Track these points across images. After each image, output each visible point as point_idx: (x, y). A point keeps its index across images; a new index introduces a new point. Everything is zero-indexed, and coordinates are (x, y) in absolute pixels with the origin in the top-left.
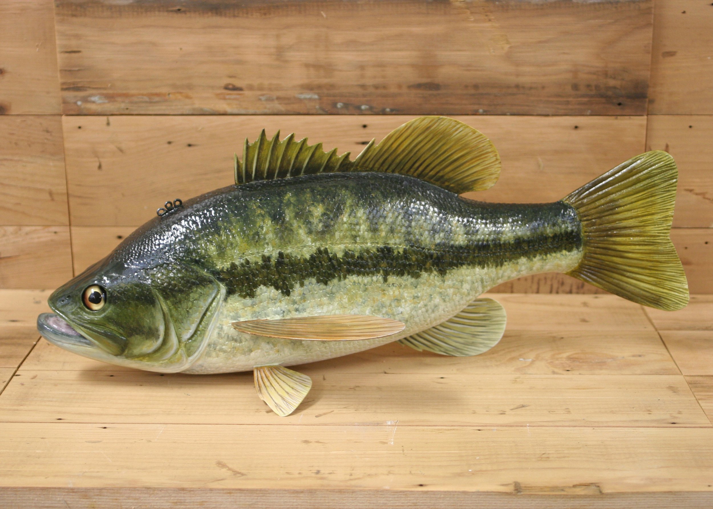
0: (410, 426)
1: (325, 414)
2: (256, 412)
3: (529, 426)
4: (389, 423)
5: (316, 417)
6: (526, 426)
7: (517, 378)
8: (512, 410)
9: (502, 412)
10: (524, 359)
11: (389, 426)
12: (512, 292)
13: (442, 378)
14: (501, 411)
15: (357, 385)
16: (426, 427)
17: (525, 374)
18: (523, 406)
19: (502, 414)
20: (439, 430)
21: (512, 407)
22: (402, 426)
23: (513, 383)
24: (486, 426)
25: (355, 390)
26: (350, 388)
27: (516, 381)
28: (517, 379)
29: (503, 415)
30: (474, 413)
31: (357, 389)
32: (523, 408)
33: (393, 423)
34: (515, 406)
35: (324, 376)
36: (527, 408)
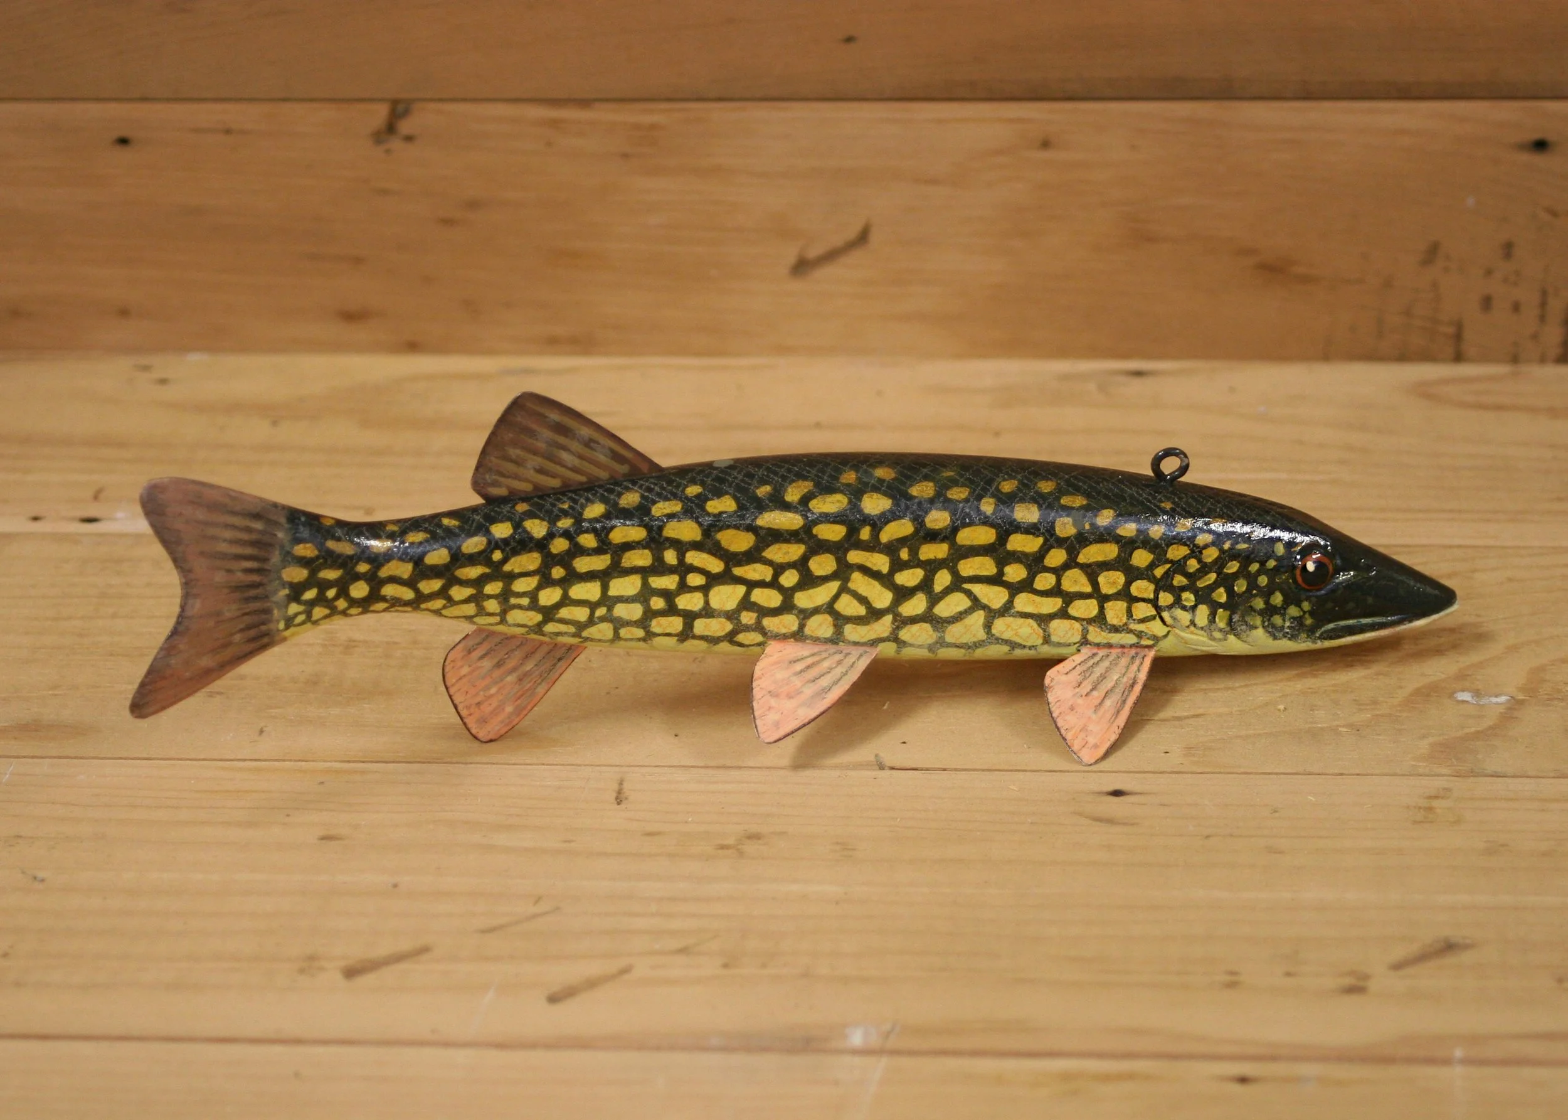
0: (944, 1053)
1: (592, 984)
2: (302, 971)
3: (1467, 1061)
4: (857, 1039)
5: (553, 999)
6: (1447, 1062)
7: (1436, 797)
8: (1398, 966)
9: (1348, 981)
10: (1477, 693)
11: (856, 1052)
12: (1459, 358)
13: (1117, 793)
14: (1352, 973)
15: (754, 828)
16: (1010, 1065)
17: (1473, 773)
18: (1449, 947)
19: (1352, 990)
20: (1067, 1077)
21: (1399, 952)
22: (911, 1053)
23: (1415, 822)
24: (1274, 1058)
25: (741, 854)
26: (723, 847)
27: (1430, 809)
28: (1435, 803)
29: (1355, 998)
30: (1232, 985)
31: (750, 848)
32: (1450, 960)
33: (875, 1041)
34: (1414, 948)
35: (621, 783)
36: (1466, 957)
